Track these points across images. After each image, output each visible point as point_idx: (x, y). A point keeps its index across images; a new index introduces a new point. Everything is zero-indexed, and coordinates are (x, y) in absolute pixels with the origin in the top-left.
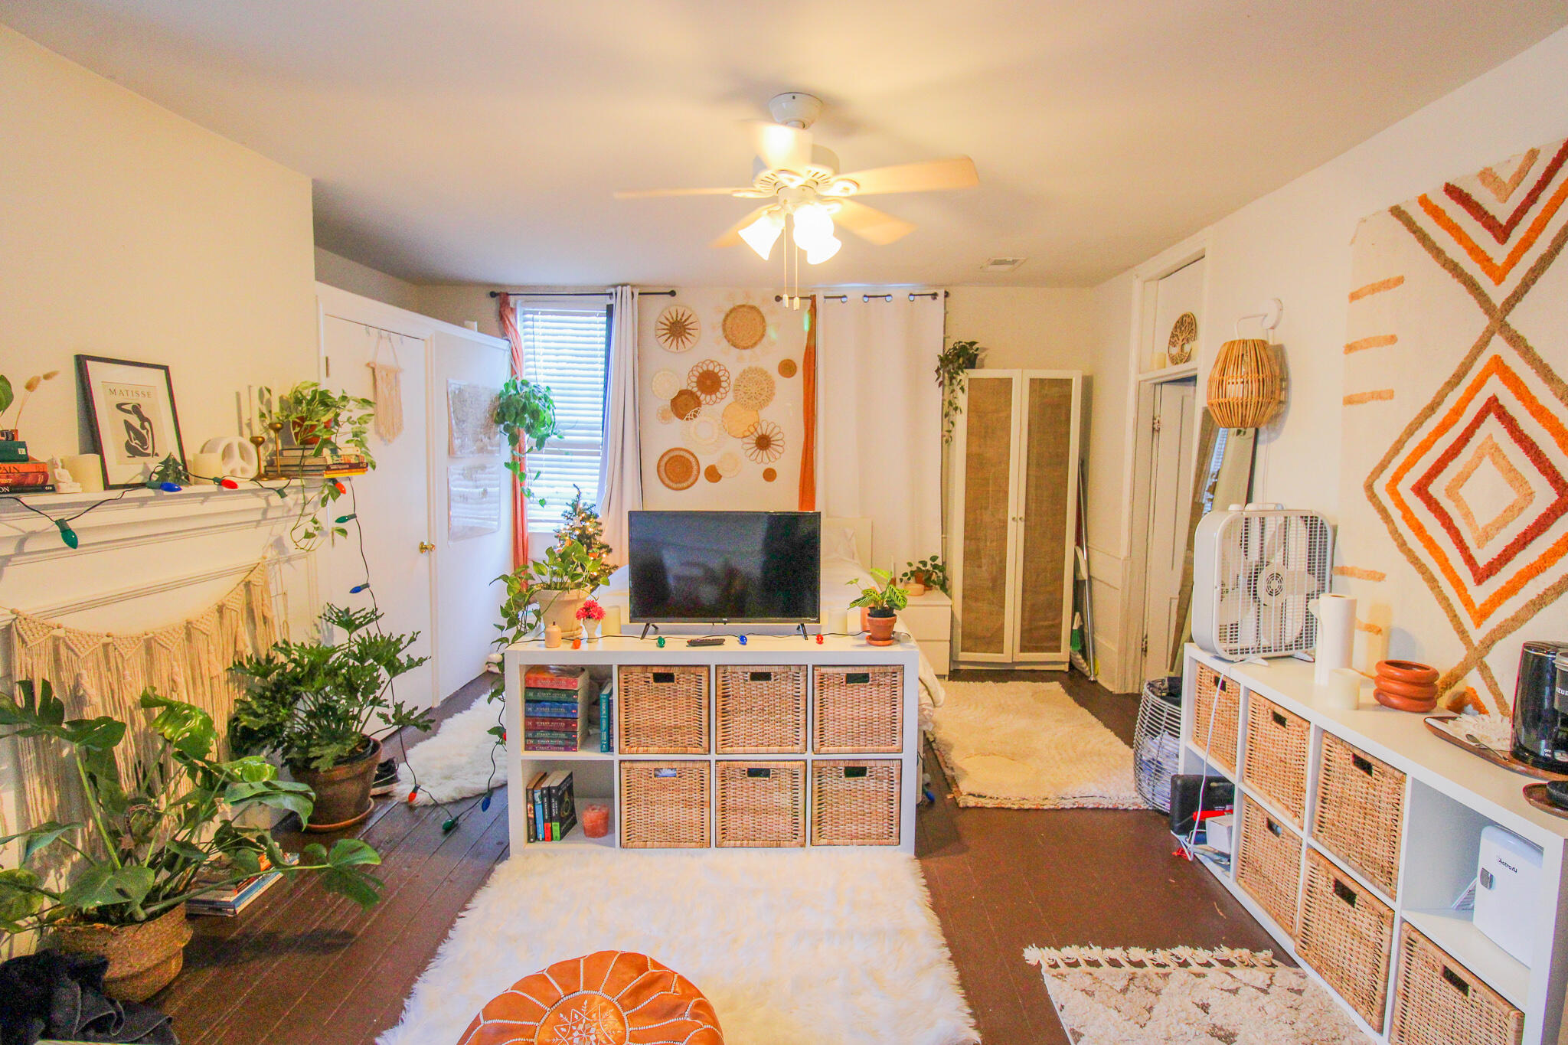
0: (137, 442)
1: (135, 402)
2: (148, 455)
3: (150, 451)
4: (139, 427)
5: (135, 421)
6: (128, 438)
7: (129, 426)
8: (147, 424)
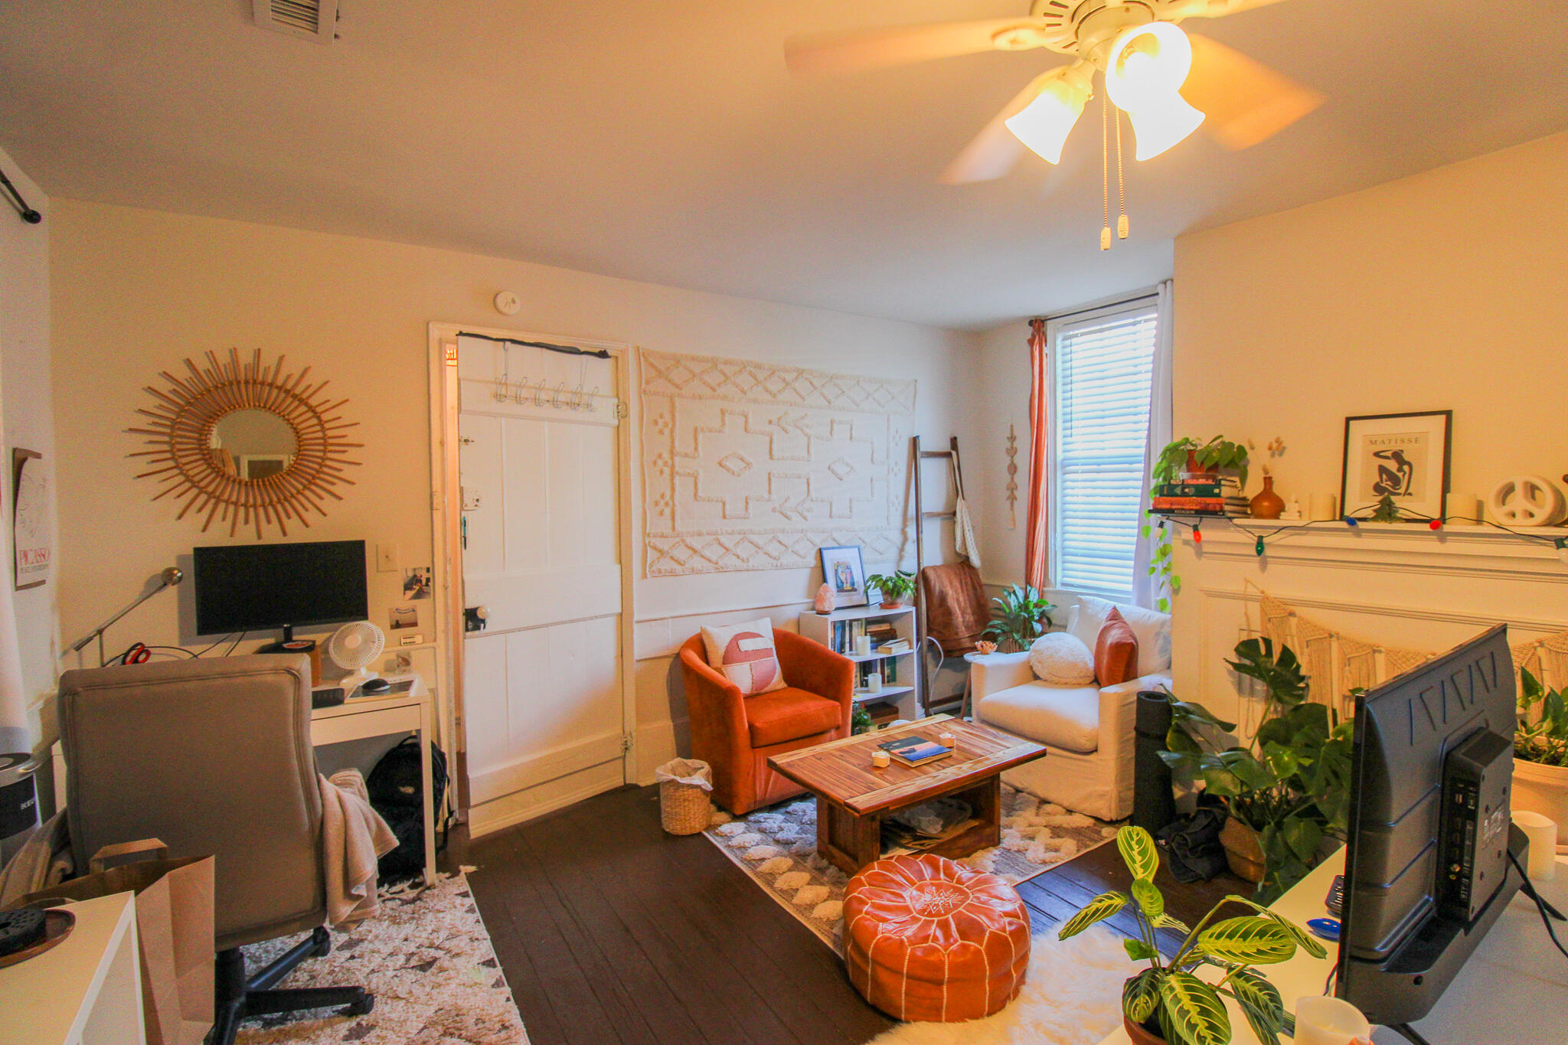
0: (1389, 483)
1: (1397, 448)
2: (1399, 494)
3: (1402, 491)
4: (1394, 470)
5: (1392, 465)
6: (1378, 480)
7: (1382, 470)
8: (1406, 468)
